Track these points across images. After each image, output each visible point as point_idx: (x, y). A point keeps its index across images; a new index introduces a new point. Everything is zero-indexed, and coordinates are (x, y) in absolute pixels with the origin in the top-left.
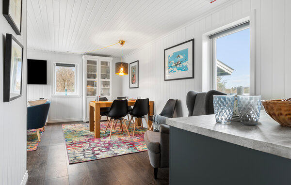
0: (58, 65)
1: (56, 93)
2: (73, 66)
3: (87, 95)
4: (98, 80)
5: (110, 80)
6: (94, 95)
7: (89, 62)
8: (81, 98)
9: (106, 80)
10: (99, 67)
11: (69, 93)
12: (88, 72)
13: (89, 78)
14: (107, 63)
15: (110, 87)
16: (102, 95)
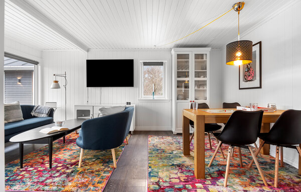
0: (145, 64)
1: (144, 97)
2: (161, 64)
3: (178, 99)
4: (191, 80)
5: (208, 79)
6: (186, 99)
7: (179, 56)
8: (170, 103)
9: (202, 79)
10: (192, 61)
11: (157, 96)
12: (178, 69)
13: (179, 77)
14: (202, 55)
15: (208, 88)
16: (196, 99)
